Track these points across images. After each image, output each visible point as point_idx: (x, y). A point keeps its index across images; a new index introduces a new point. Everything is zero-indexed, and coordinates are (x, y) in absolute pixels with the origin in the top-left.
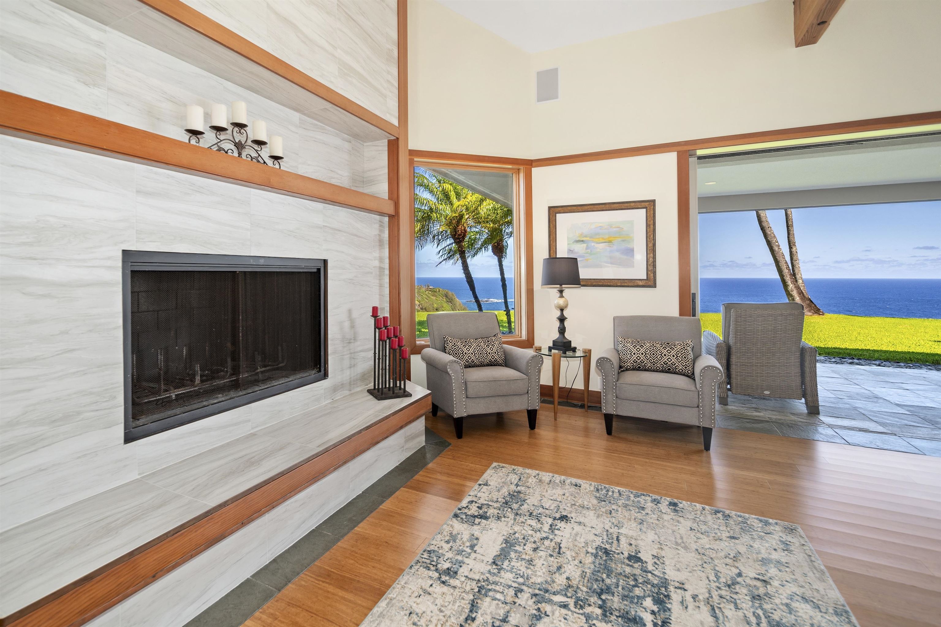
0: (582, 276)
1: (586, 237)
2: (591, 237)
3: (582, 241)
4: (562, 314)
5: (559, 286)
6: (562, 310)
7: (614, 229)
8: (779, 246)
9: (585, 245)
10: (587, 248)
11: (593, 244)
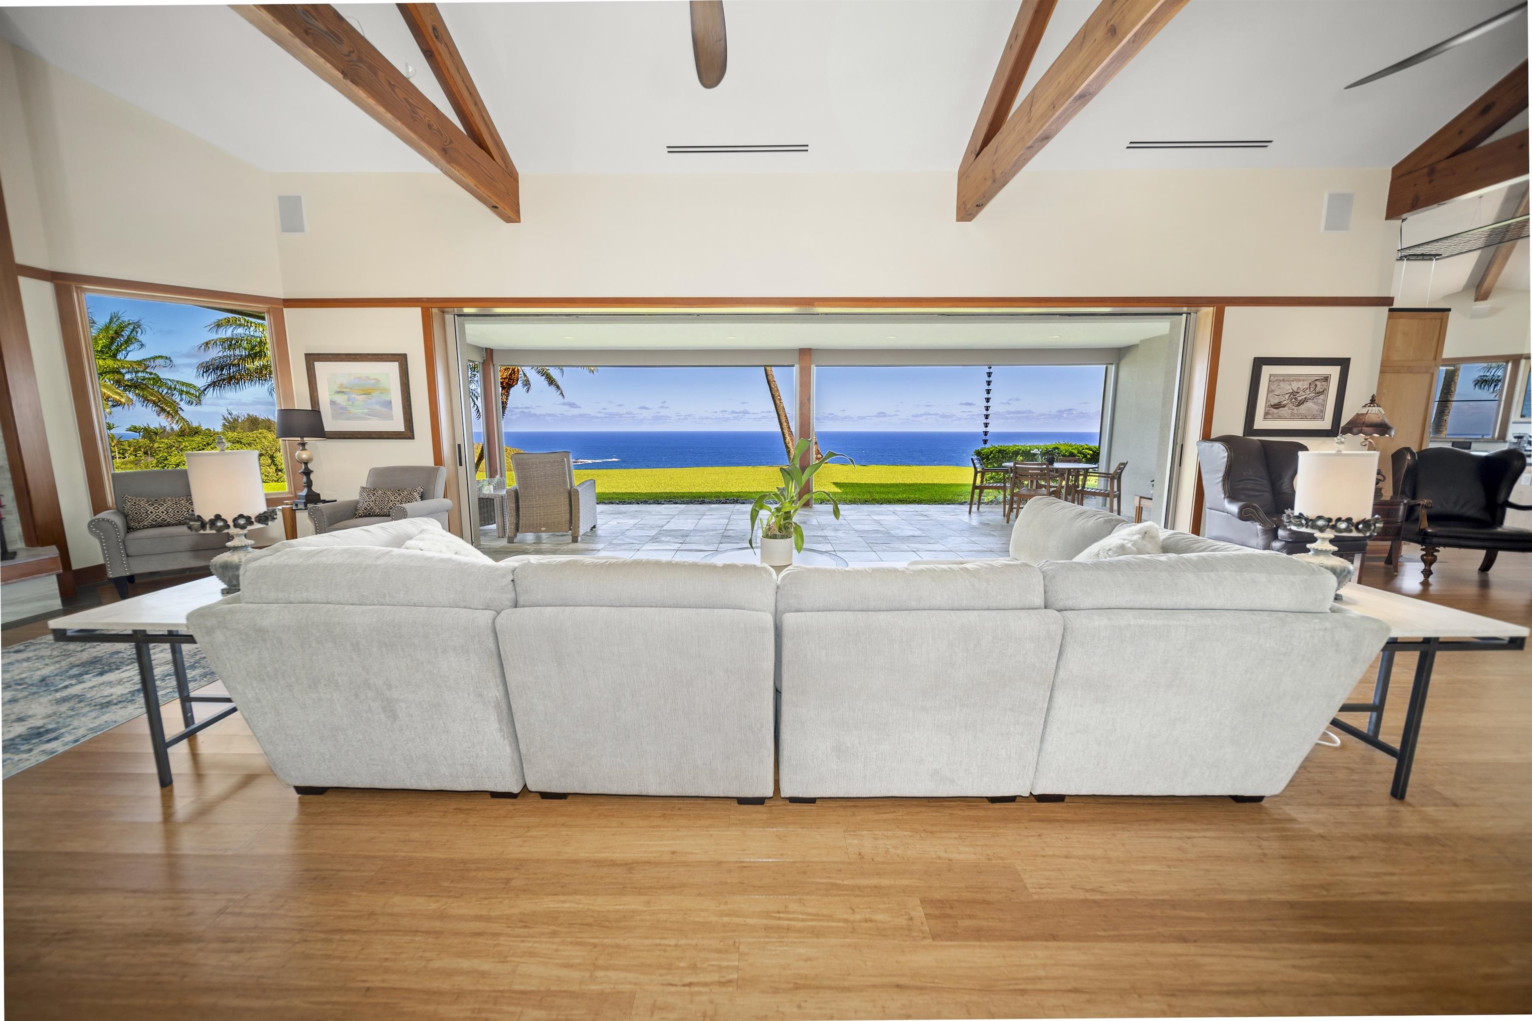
0: (327, 429)
1: (346, 388)
2: (351, 389)
3: (343, 392)
4: (307, 468)
5: (299, 439)
6: (306, 464)
7: (372, 381)
8: (781, 400)
9: (346, 397)
10: (348, 400)
11: (353, 396)
